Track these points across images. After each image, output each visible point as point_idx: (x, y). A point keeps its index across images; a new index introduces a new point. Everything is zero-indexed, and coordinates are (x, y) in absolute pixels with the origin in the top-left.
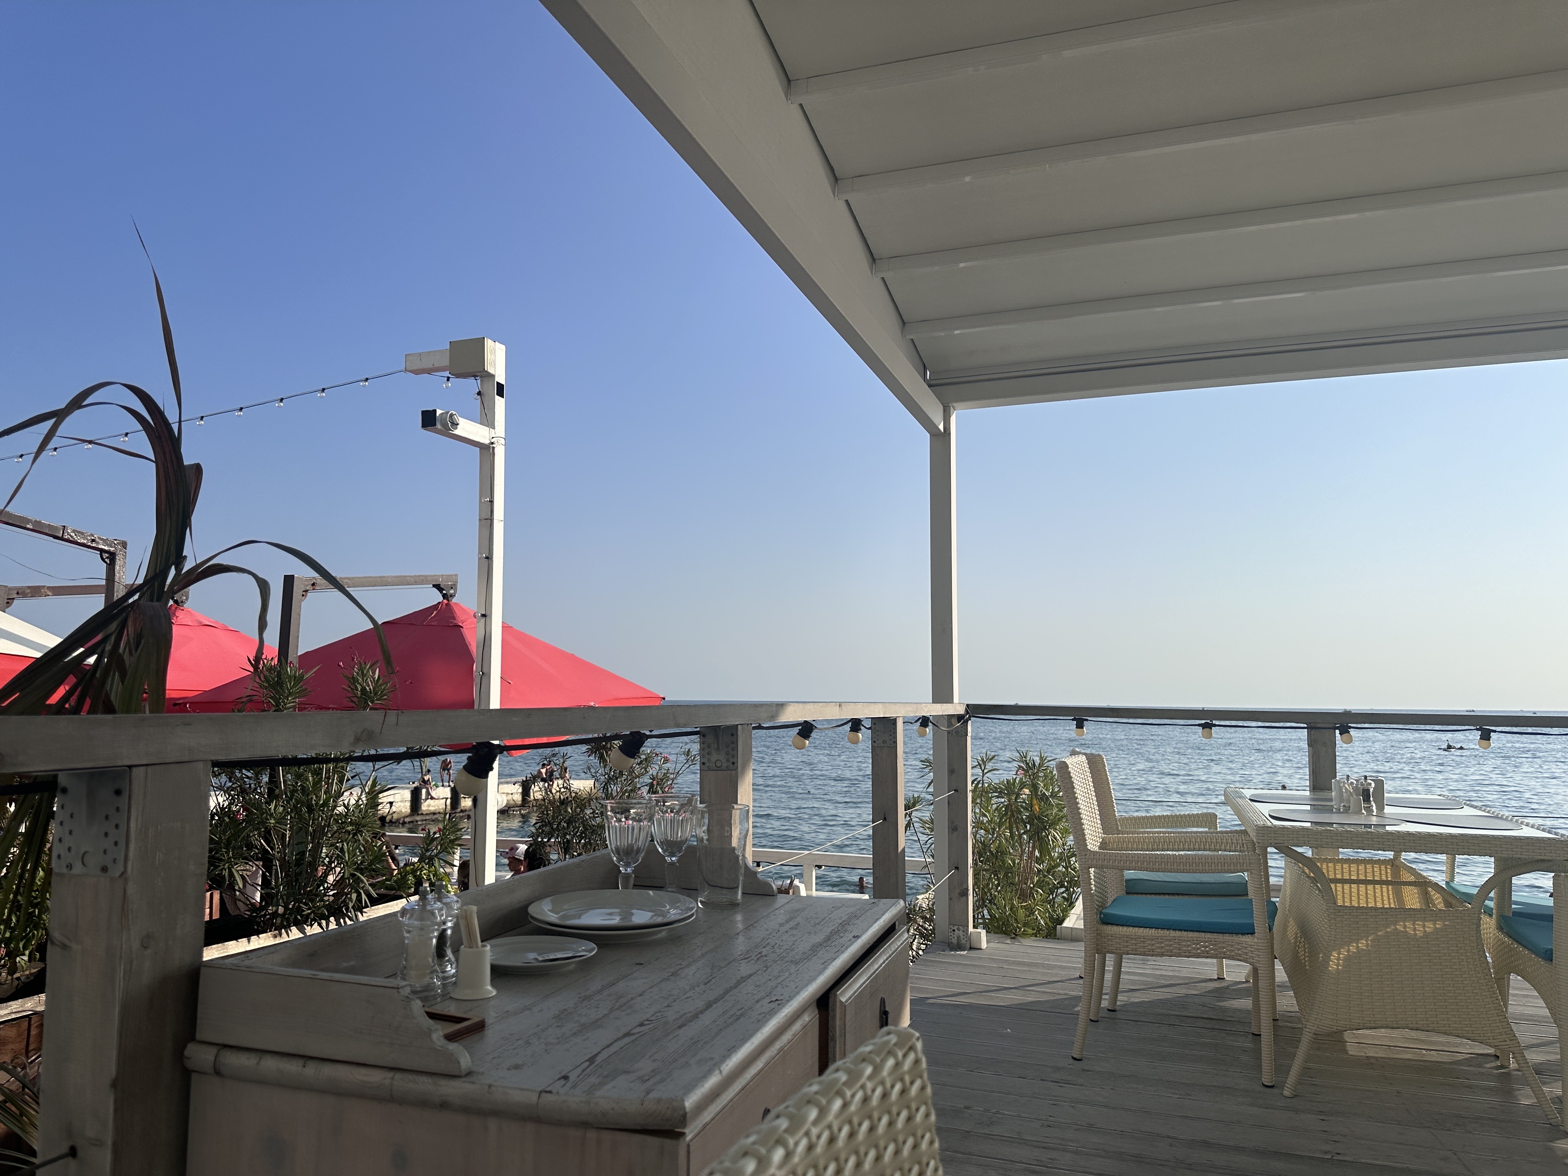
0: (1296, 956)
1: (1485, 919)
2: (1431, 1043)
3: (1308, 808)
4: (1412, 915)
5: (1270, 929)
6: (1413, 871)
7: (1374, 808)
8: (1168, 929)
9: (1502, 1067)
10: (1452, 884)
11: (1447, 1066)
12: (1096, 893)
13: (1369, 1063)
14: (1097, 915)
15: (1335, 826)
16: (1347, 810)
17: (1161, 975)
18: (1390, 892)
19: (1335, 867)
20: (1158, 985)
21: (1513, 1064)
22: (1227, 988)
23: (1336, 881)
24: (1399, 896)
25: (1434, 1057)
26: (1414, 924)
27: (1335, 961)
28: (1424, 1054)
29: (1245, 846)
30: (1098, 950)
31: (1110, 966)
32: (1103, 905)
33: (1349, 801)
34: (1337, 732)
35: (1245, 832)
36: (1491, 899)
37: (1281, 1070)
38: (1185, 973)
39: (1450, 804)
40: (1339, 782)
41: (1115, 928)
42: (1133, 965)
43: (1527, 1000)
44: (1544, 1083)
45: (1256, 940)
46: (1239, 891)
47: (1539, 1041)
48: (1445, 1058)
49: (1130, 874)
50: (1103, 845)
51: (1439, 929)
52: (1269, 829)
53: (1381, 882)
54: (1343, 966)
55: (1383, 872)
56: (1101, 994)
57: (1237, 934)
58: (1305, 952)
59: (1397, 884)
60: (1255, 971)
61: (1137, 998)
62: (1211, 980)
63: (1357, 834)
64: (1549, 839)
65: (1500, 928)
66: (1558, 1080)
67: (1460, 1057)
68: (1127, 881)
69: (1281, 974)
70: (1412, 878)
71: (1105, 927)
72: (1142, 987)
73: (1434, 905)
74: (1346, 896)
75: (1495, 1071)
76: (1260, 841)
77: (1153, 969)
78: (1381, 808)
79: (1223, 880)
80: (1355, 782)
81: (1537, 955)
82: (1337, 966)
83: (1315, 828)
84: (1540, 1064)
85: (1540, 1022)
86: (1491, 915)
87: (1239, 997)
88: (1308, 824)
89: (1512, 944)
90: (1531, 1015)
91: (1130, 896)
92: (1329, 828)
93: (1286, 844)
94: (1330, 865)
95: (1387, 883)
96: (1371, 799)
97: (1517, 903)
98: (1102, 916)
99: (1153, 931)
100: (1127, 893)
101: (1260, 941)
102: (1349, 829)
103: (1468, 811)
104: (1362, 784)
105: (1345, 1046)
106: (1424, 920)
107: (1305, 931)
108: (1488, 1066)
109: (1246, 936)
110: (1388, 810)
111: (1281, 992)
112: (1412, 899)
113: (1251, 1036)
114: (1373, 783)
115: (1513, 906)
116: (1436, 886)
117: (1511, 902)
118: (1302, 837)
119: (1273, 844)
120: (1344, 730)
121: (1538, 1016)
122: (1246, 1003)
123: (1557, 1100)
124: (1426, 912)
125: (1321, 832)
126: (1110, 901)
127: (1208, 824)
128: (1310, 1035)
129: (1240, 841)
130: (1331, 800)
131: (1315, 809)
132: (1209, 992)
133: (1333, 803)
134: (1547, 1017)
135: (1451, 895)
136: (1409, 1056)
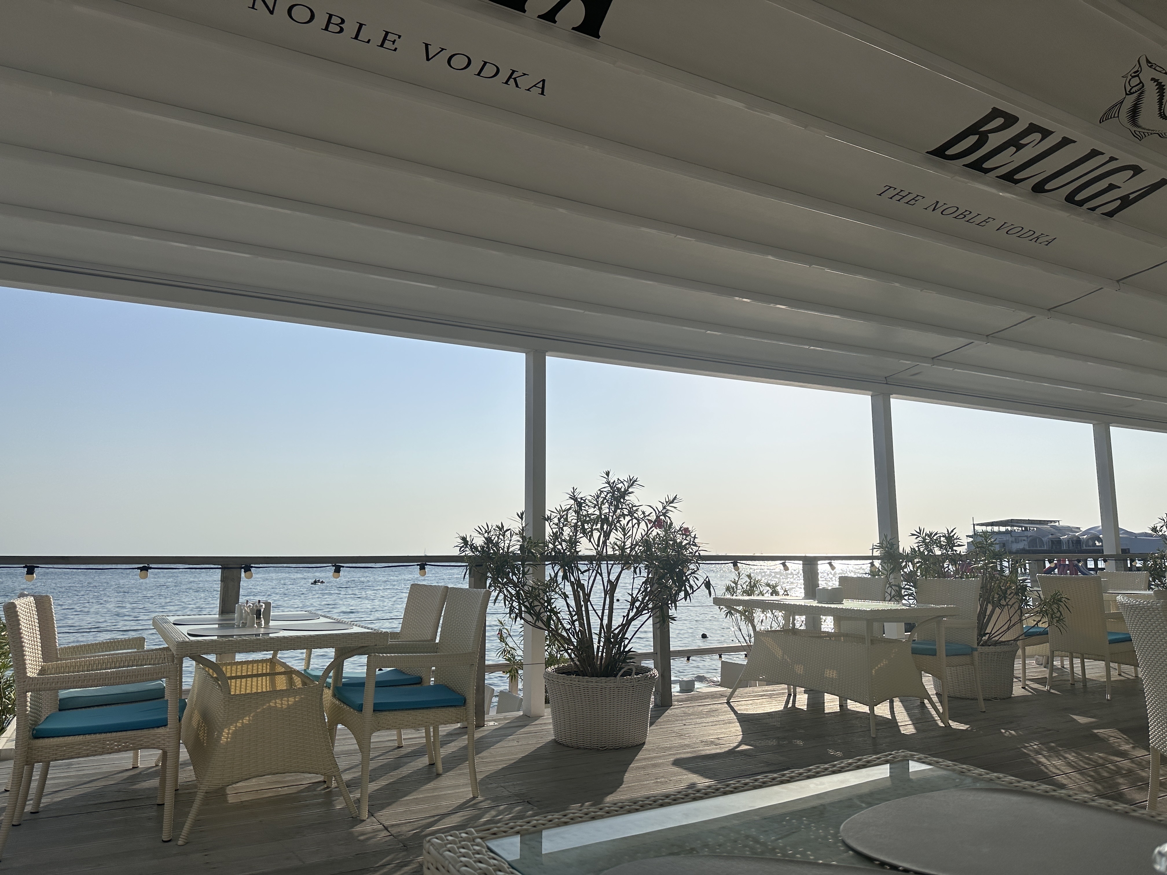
0: (197, 736)
1: (326, 691)
2: (285, 782)
3: (217, 626)
4: (281, 694)
5: (180, 720)
6: (284, 665)
7: (263, 622)
8: (95, 733)
9: (328, 788)
10: (308, 671)
11: (293, 795)
12: (30, 713)
13: (242, 805)
14: (29, 731)
15: (235, 637)
16: (244, 625)
17: (84, 775)
18: (268, 682)
19: (231, 669)
20: (80, 783)
21: (334, 784)
22: (140, 773)
23: (231, 678)
24: (273, 683)
25: (286, 791)
26: (281, 701)
27: (225, 736)
28: (280, 791)
29: (166, 660)
30: (27, 762)
31: (36, 776)
32: (36, 723)
33: (246, 619)
34: (243, 570)
35: (167, 649)
36: (330, 678)
37: (178, 826)
38: (105, 769)
39: (312, 616)
40: (241, 606)
41: (46, 740)
42: (58, 771)
43: (345, 741)
44: (350, 792)
45: (168, 730)
46: (158, 695)
47: (351, 766)
48: (293, 790)
49: (64, 694)
50: (42, 672)
51: (297, 701)
52: (187, 643)
53: (262, 675)
54: (231, 738)
55: (264, 668)
56: (25, 799)
57: (153, 728)
58: (204, 733)
59: (272, 674)
60: (165, 754)
61: (58, 798)
62: (127, 770)
63: (251, 641)
64: (368, 632)
65: (334, 695)
66: (358, 788)
67: (302, 787)
68: (60, 700)
69: (184, 754)
70: (283, 670)
71: (37, 741)
72: (65, 787)
73: (295, 686)
74: (237, 687)
75: (323, 792)
76: (179, 653)
77: (77, 771)
78: (267, 622)
79: (147, 688)
80: (252, 605)
81: (354, 709)
82: (227, 739)
83: (221, 639)
84: (349, 780)
85: (351, 754)
86: (329, 688)
87: (149, 779)
88: (216, 638)
89: (340, 704)
90: (348, 751)
91: (63, 712)
92: (231, 639)
93: (199, 654)
94: (229, 667)
95: (266, 675)
96: (262, 616)
97: (345, 678)
98: (35, 732)
99: (81, 738)
100: (60, 710)
101: (171, 730)
102: (245, 638)
103: (323, 620)
104: (256, 606)
105: (226, 798)
106: (288, 696)
107: (206, 718)
108: (319, 789)
109: (161, 728)
110: (272, 623)
111: (182, 768)
112: (281, 683)
113: (156, 807)
114: (264, 605)
115: (343, 680)
116: (298, 673)
117: (342, 677)
118: (210, 647)
119: (189, 655)
120: (248, 569)
121: (351, 750)
122: (155, 782)
123: (357, 801)
124: (290, 691)
125: (225, 642)
126: (43, 719)
127: (136, 646)
128: (202, 794)
129: (163, 656)
130: (234, 620)
131: (222, 626)
132: (125, 780)
133: (236, 621)
134: (357, 750)
135: (306, 677)
136: (270, 795)
